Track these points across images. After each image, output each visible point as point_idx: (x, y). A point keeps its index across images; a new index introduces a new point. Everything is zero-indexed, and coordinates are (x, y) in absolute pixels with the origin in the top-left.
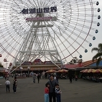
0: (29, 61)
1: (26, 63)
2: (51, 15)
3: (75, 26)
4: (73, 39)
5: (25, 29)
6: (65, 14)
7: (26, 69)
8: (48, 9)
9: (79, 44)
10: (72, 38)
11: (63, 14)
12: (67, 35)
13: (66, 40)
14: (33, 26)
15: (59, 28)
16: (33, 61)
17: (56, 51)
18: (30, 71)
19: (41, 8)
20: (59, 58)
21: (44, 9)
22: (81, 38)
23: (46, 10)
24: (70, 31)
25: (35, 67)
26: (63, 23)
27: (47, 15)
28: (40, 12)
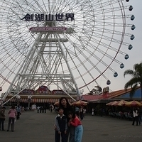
3: (96, 45)
4: (92, 64)
6: (85, 27)
8: (62, 16)
9: (100, 72)
11: (82, 27)
12: (85, 57)
15: (74, 45)
22: (104, 63)
23: (60, 17)
26: (80, 39)
27: (60, 24)
28: (50, 20)
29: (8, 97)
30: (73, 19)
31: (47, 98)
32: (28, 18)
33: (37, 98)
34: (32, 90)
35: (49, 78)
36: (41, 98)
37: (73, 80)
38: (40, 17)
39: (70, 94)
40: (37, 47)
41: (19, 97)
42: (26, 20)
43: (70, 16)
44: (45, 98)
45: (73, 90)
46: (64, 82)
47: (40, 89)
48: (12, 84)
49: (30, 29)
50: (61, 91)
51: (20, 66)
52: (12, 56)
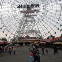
0: (22, 37)
1: (21, 38)
2: (36, 9)
5: (20, 18)
6: (44, 8)
7: (20, 42)
8: (34, 5)
14: (25, 16)
16: (24, 37)
17: (39, 31)
18: (23, 43)
19: (29, 5)
20: (40, 35)
21: (32, 5)
22: (55, 21)
23: (33, 6)
24: (48, 18)
25: (26, 41)
27: (33, 9)
28: (29, 7)
29: (13, 41)
30: (38, 6)
31: (29, 41)
33: (25, 41)
35: (30, 32)
36: (27, 41)
37: (40, 32)
38: (25, 7)
39: (39, 39)
40: (24, 19)
41: (18, 41)
42: (19, 8)
43: (38, 5)
44: (28, 41)
45: (40, 37)
46: (36, 33)
47: (26, 37)
49: (21, 12)
50: (35, 37)
51: (17, 28)
52: (14, 23)
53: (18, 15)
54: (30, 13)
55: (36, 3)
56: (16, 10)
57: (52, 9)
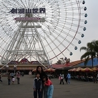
2: (40, 15)
3: (62, 29)
4: (59, 42)
8: (37, 9)
9: (65, 47)
10: (58, 40)
12: (54, 37)
13: (53, 42)
16: (20, 61)
20: (46, 59)
21: (33, 9)
22: (67, 41)
23: (35, 11)
27: (35, 15)
28: (28, 13)
30: (44, 12)
32: (13, 11)
33: (20, 67)
34: (17, 61)
35: (29, 52)
36: (23, 67)
37: (45, 54)
38: (22, 11)
39: (43, 64)
40: (20, 31)
41: (8, 66)
42: (12, 13)
43: (43, 10)
44: (26, 67)
45: (45, 61)
46: (39, 55)
47: (22, 60)
48: (3, 58)
49: (15, 19)
50: (37, 61)
53: (11, 26)
54: (31, 21)
55: (40, 6)
56: (7, 16)
57: (65, 20)
